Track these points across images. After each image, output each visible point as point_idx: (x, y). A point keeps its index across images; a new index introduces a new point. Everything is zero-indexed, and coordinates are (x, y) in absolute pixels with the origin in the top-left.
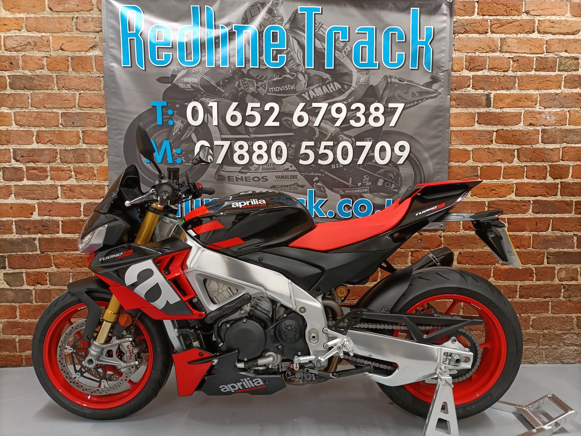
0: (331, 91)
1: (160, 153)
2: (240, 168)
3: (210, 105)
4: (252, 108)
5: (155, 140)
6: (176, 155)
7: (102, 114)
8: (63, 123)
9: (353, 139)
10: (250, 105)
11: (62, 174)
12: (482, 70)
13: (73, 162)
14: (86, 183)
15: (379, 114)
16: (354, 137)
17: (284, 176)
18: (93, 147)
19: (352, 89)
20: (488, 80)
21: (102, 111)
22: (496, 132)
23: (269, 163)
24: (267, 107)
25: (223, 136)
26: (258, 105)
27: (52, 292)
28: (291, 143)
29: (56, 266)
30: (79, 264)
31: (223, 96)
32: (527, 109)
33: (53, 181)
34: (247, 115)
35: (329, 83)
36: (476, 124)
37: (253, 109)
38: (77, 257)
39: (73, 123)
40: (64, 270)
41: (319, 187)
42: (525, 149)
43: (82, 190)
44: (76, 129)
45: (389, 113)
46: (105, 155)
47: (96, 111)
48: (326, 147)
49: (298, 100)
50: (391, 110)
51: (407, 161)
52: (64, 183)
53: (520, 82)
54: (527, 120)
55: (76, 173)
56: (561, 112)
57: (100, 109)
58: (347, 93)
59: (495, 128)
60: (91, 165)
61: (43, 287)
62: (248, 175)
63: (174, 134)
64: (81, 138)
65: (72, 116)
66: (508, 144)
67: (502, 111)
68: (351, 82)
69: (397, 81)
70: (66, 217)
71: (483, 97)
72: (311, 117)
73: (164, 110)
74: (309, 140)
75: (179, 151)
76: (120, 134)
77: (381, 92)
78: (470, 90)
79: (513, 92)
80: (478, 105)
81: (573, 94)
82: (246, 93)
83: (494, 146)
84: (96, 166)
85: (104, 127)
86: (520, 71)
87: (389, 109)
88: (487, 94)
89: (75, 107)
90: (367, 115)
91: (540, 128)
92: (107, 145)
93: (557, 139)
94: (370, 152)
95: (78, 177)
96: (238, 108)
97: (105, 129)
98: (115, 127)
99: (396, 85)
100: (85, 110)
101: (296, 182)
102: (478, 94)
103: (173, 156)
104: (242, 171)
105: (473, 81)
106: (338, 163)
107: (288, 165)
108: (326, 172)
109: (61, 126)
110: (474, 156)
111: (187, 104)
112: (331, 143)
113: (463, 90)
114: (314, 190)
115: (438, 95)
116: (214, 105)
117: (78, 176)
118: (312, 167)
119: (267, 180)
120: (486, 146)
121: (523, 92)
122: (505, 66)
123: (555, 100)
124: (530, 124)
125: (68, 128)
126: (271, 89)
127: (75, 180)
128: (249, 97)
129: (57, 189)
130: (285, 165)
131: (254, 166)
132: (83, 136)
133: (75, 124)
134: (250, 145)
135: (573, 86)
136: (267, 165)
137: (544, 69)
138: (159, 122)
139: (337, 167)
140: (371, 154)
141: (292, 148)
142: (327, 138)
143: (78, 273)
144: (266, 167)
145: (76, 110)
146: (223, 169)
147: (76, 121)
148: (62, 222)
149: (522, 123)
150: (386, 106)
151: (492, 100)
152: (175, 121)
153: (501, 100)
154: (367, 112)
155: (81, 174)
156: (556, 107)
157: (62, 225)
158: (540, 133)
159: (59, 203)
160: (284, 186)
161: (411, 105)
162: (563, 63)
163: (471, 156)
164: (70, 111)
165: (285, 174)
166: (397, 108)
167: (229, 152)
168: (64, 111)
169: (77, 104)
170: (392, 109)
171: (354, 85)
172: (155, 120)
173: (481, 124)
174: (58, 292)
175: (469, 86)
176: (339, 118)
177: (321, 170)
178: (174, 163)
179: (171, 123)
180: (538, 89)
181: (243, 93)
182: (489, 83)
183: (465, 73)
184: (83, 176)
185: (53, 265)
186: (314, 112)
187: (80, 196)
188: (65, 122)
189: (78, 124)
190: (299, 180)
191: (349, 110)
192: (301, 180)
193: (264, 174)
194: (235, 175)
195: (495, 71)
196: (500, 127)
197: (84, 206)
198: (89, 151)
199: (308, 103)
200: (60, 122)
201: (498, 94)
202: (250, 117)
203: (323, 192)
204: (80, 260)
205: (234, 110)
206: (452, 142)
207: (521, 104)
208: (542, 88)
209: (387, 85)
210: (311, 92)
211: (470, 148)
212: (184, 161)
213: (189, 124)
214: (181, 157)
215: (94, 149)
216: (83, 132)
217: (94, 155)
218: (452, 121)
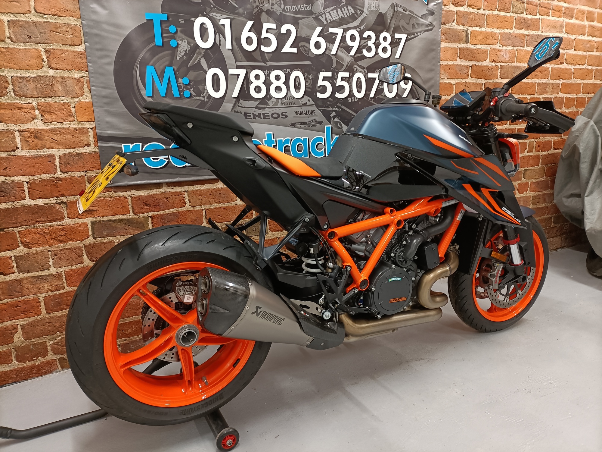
0: (346, 16)
1: (162, 83)
2: (257, 102)
3: (221, 22)
4: (268, 29)
5: (155, 66)
6: (183, 86)
7: (75, 26)
8: (13, 37)
9: (366, 70)
10: (266, 26)
11: (20, 114)
12: (463, 6)
13: (36, 96)
14: (60, 126)
15: (386, 44)
16: (367, 68)
17: (302, 111)
18: (65, 74)
19: (364, 15)
20: (467, 16)
21: (73, 22)
22: (471, 67)
23: (288, 96)
24: (283, 30)
25: (239, 63)
26: (273, 26)
27: (24, 282)
28: (309, 74)
29: (26, 245)
30: (62, 238)
31: (237, 11)
32: (492, 46)
33: (6, 125)
34: (262, 37)
35: (343, 6)
36: (458, 59)
37: (268, 31)
38: (57, 229)
39: (30, 37)
40: (39, 249)
41: (336, 123)
42: (489, 84)
43: (55, 137)
44: (34, 47)
45: (395, 43)
46: (85, 86)
47: (65, 20)
48: (343, 79)
49: (314, 23)
50: (396, 41)
51: (410, 94)
52: (25, 127)
53: (488, 20)
54: (491, 57)
55: (41, 112)
56: (512, 50)
57: (71, 18)
58: (360, 19)
59: (471, 63)
60: (65, 100)
61: (8, 278)
62: (266, 110)
63: (178, 58)
64: (45, 60)
65: (27, 26)
66: (479, 78)
67: (475, 47)
68: (363, 8)
69: (401, 10)
70: (33, 175)
71: (463, 33)
72: (328, 44)
73: (164, 26)
74: (326, 71)
75: (185, 81)
76: (107, 56)
77: (389, 21)
78: (454, 26)
79: (483, 29)
80: (460, 41)
81: (520, 35)
82: (261, 11)
83: (470, 80)
84: (72, 102)
85: (79, 45)
86: (488, 10)
87: (395, 40)
88: (466, 30)
89: (30, 12)
90: (377, 44)
91: (499, 64)
92: (87, 71)
93: (509, 74)
94: (380, 84)
95: (46, 118)
96: (253, 28)
97: (81, 48)
98: (98, 46)
99: (401, 15)
100: (46, 18)
101: (314, 118)
102: (460, 29)
103: (179, 87)
104: (260, 106)
105: (457, 17)
106: (354, 96)
107: (307, 98)
108: (343, 107)
109: (8, 41)
110: (456, 90)
111: (193, 19)
112: (347, 75)
113: (450, 24)
114: (331, 126)
115: (433, 28)
116: (226, 22)
117: (46, 116)
118: (330, 101)
119: (286, 116)
120: (464, 81)
121: (490, 30)
122: (479, 4)
123: (509, 39)
124: (494, 61)
125: (22, 44)
126: (287, 8)
127: (41, 123)
128: (264, 16)
129: (14, 136)
130: (303, 98)
131: (272, 100)
132: (48, 57)
133: (33, 39)
134: (267, 74)
135: (520, 27)
136: (286, 99)
137: (503, 10)
138: (159, 42)
139: (353, 101)
140: (381, 87)
141: (309, 79)
142: (343, 69)
143: (61, 250)
144: (285, 101)
145: (33, 17)
146: (239, 105)
147: (33, 33)
148: (27, 183)
149: (488, 59)
150: (392, 36)
151: (469, 36)
152: (179, 42)
153: (475, 37)
154: (377, 42)
155: (50, 113)
156: (510, 46)
157: (28, 188)
158: (499, 69)
159: (20, 157)
160: (304, 123)
161: (412, 36)
162: (515, 6)
163: (454, 89)
164: (22, 18)
165: (304, 109)
166: (401, 39)
167: (245, 82)
168: (12, 17)
169: (32, 7)
170: (398, 40)
171: (366, 10)
172: (153, 39)
173: (461, 59)
174: (33, 280)
175: (453, 22)
176: (353, 47)
177: (338, 104)
178: (181, 97)
179: (173, 43)
180: (499, 28)
181: (258, 11)
182: (468, 19)
183: (452, 8)
184: (54, 116)
185: (20, 244)
186: (330, 39)
187: (53, 145)
188: (16, 35)
189: (38, 39)
190: (317, 116)
191: (361, 38)
192: (319, 116)
193: (283, 110)
194: (251, 111)
195: (472, 8)
196: (474, 63)
197: (60, 158)
198: (60, 80)
199: (325, 28)
200: (7, 34)
201: (474, 31)
202: (266, 40)
203: (339, 128)
204: (63, 233)
205: (249, 31)
206: (441, 75)
207: (488, 41)
208: (502, 27)
209: (394, 13)
210: (327, 14)
211: (453, 82)
212: (193, 94)
213: (197, 46)
214: (189, 89)
215: (67, 78)
216: (46, 51)
217: (69, 86)
218: (441, 55)
